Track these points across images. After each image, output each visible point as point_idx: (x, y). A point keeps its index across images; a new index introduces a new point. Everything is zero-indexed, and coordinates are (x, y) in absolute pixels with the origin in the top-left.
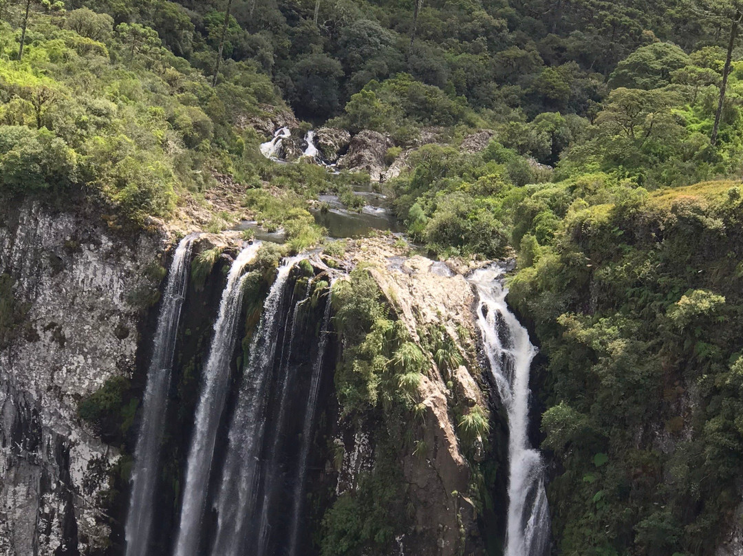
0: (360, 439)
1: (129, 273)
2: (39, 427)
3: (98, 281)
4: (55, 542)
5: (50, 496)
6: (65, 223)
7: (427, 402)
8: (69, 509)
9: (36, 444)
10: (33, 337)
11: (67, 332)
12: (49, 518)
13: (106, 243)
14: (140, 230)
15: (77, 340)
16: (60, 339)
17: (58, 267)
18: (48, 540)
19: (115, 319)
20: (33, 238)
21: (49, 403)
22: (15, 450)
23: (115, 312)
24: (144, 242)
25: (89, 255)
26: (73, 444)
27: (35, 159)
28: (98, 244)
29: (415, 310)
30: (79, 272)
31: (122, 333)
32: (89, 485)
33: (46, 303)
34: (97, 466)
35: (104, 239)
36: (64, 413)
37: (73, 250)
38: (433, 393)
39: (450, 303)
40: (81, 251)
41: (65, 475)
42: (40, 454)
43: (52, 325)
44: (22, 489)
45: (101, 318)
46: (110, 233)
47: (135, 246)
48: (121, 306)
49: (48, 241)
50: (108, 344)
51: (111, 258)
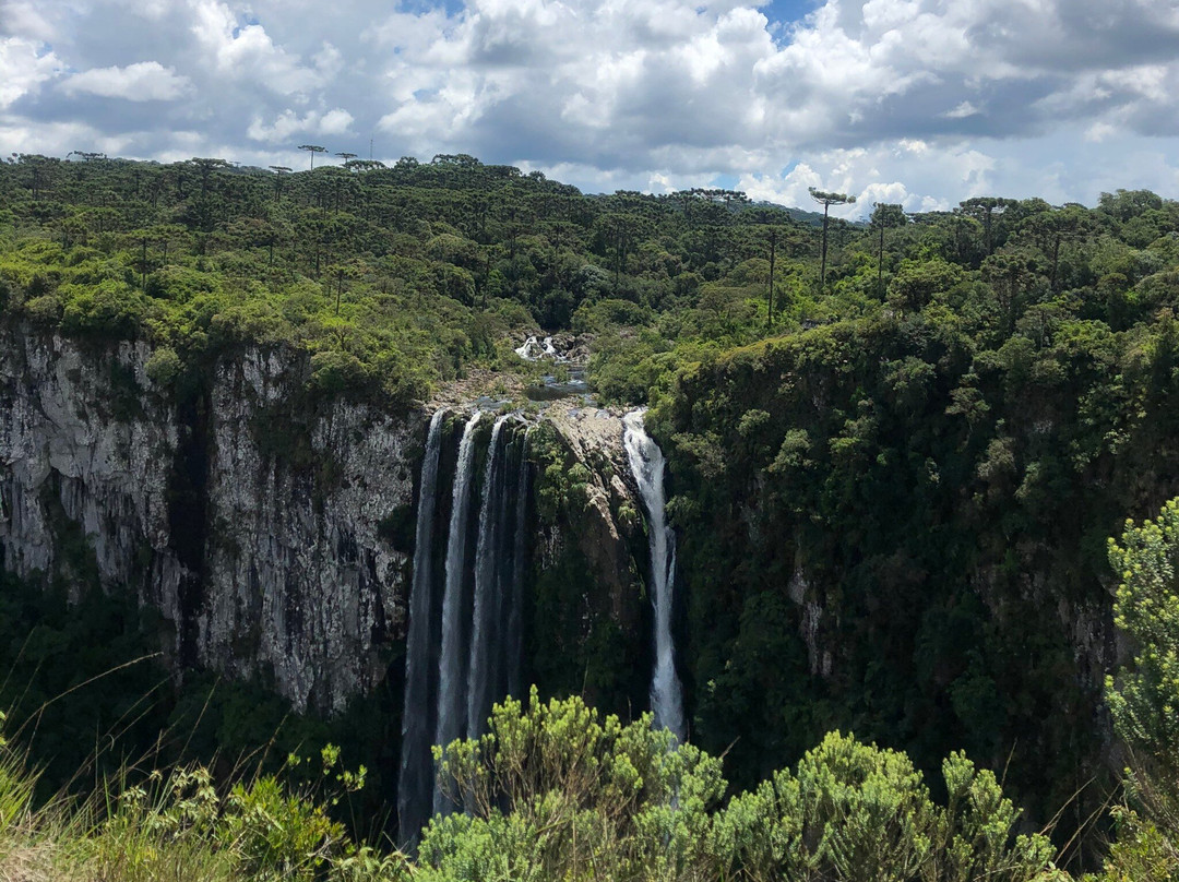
0: (555, 531)
1: (404, 438)
2: (354, 544)
3: (386, 444)
4: (371, 621)
5: (365, 591)
6: (362, 410)
7: (593, 501)
8: (378, 598)
9: (353, 556)
10: (347, 485)
11: (368, 480)
12: (366, 604)
13: (388, 420)
14: (411, 409)
15: (374, 485)
16: (364, 485)
17: (359, 438)
18: (366, 621)
19: (398, 468)
20: (342, 422)
21: (359, 527)
22: (341, 562)
23: (397, 463)
24: (412, 416)
25: (378, 428)
26: (377, 554)
27: (340, 371)
28: (383, 421)
29: (582, 442)
30: (373, 440)
31: (402, 477)
32: (389, 580)
33: (354, 463)
34: (393, 566)
35: (387, 417)
36: (369, 534)
37: (368, 426)
38: (596, 494)
39: (606, 435)
40: (373, 427)
41: (374, 575)
42: (357, 563)
43: (358, 477)
44: (348, 588)
45: (389, 468)
46: (388, 412)
47: (406, 420)
48: (401, 460)
49: (353, 423)
50: (394, 485)
51: (391, 429)
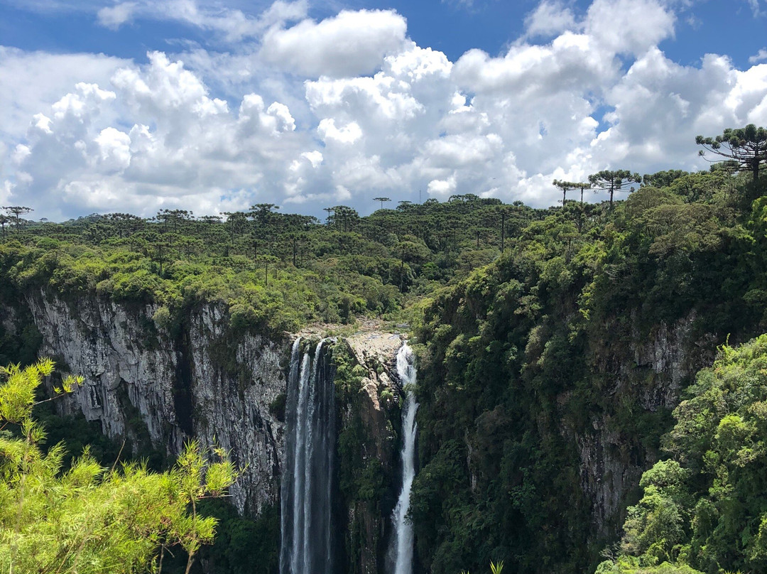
0: (349, 406)
1: (280, 354)
2: (260, 417)
3: (272, 359)
4: (272, 463)
5: (268, 445)
6: (259, 339)
7: (365, 388)
8: (274, 449)
9: (261, 425)
10: (253, 383)
11: (264, 380)
12: (269, 453)
13: (272, 344)
14: (282, 337)
15: (267, 383)
16: (262, 383)
17: (258, 355)
18: (270, 462)
19: (278, 373)
20: (250, 346)
21: (262, 408)
22: (255, 428)
23: (278, 370)
24: (283, 341)
25: (267, 349)
26: (271, 423)
27: (243, 315)
28: (269, 345)
29: (364, 353)
30: (265, 357)
31: (281, 378)
32: (278, 438)
33: (257, 371)
34: (280, 430)
35: (271, 342)
36: (266, 412)
37: (262, 348)
38: (369, 384)
40: (264, 348)
41: (272, 437)
42: (263, 429)
43: (259, 378)
44: (261, 443)
45: (274, 373)
46: (272, 339)
47: (281, 344)
48: (280, 368)
49: (254, 347)
50: (277, 383)
51: (274, 349)
